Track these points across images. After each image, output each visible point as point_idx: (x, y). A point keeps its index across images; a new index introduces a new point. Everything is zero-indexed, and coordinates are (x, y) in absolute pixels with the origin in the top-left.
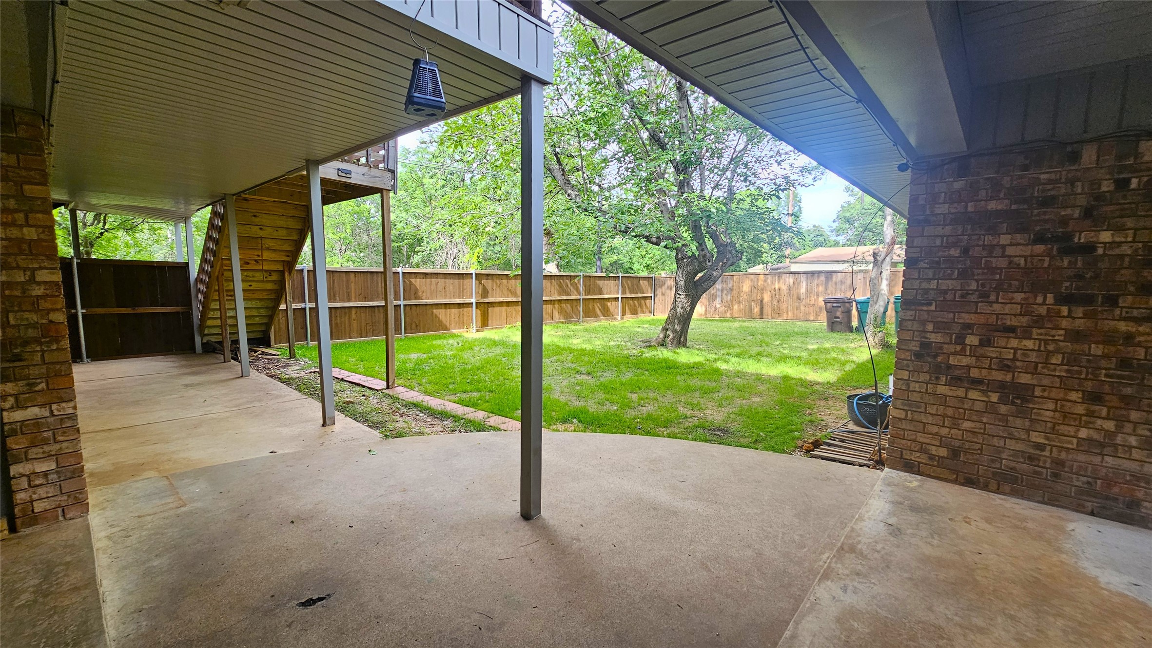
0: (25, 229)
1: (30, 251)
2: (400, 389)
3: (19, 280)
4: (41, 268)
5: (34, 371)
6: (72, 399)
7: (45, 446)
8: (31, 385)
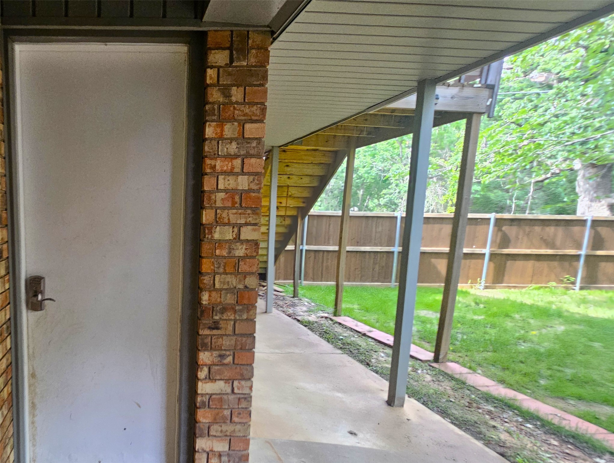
0: (240, 177)
1: (241, 204)
2: (451, 365)
3: (227, 238)
4: (247, 224)
5: (227, 342)
6: (249, 378)
7: (223, 425)
8: (222, 356)
